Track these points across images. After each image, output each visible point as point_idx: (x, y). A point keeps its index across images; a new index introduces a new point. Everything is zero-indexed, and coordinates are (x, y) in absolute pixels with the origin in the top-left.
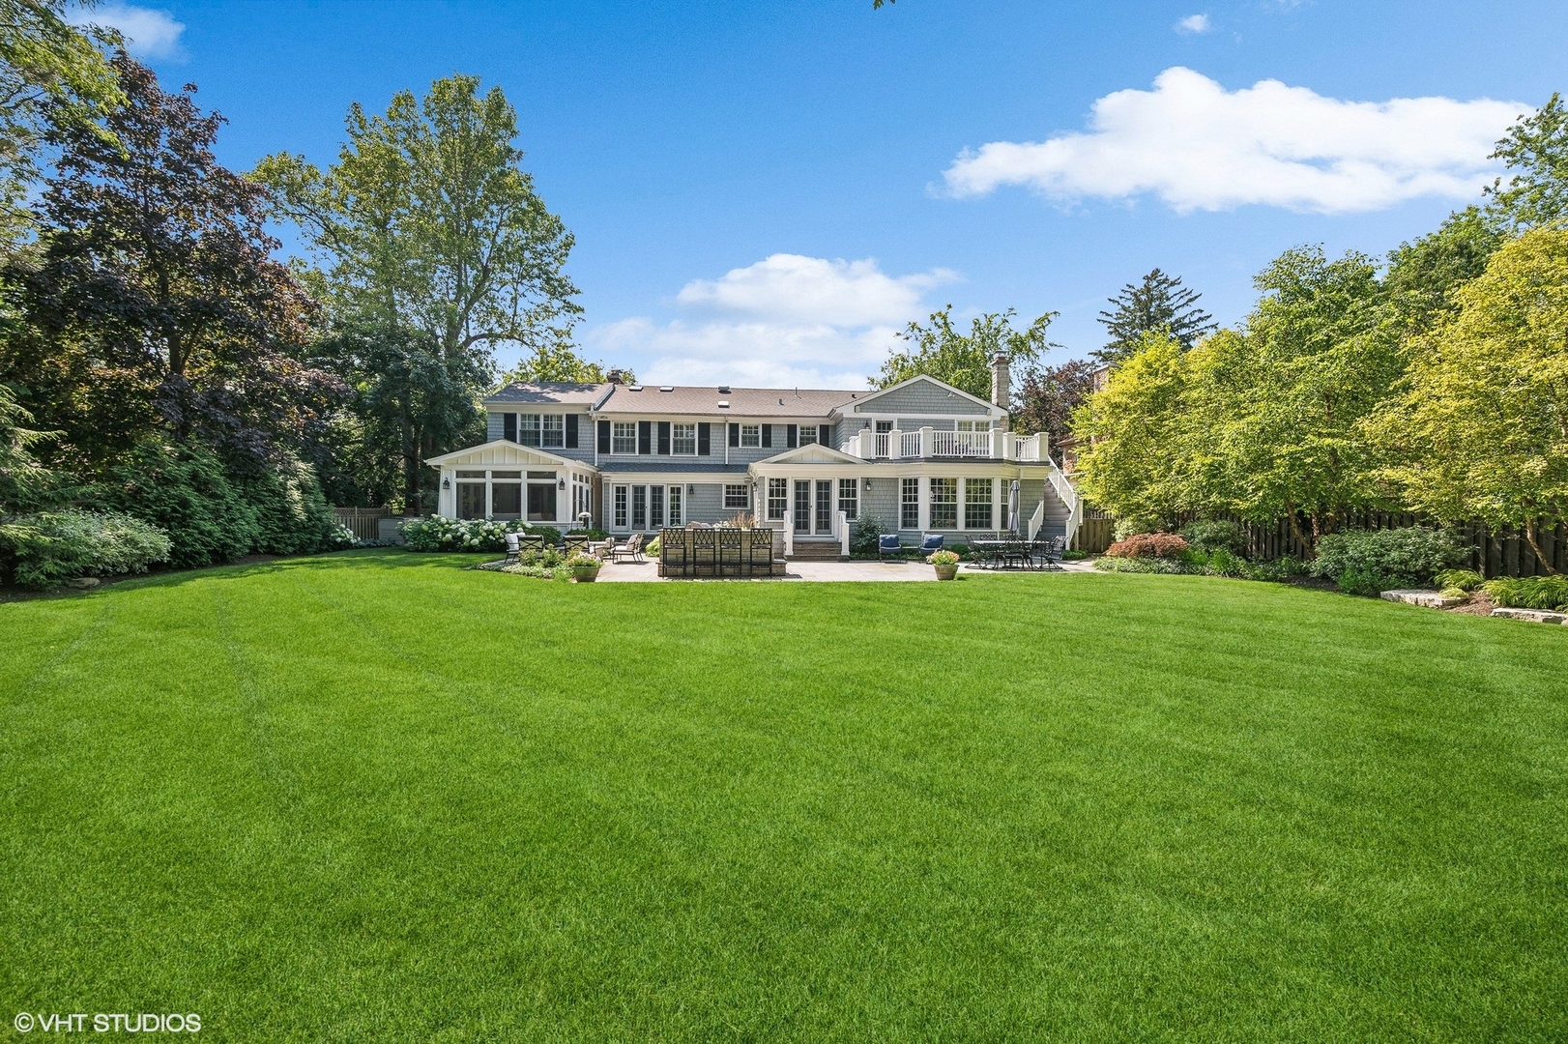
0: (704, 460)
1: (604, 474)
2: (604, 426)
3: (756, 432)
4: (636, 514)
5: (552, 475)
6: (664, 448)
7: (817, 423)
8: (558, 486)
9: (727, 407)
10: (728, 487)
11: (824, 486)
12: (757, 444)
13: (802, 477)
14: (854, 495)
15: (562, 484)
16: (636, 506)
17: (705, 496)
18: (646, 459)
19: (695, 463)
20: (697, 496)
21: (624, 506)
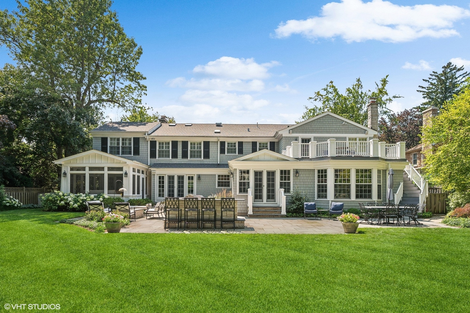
0: (207, 161)
1: (152, 169)
2: (153, 144)
3: (235, 146)
4: (169, 191)
5: (121, 169)
6: (185, 155)
7: (268, 141)
8: (124, 175)
9: (219, 133)
10: (219, 176)
11: (271, 174)
12: (235, 152)
13: (258, 169)
14: (289, 179)
15: (126, 174)
16: (169, 187)
17: (206, 181)
18: (175, 161)
19: (202, 163)
20: (202, 181)
21: (163, 187)
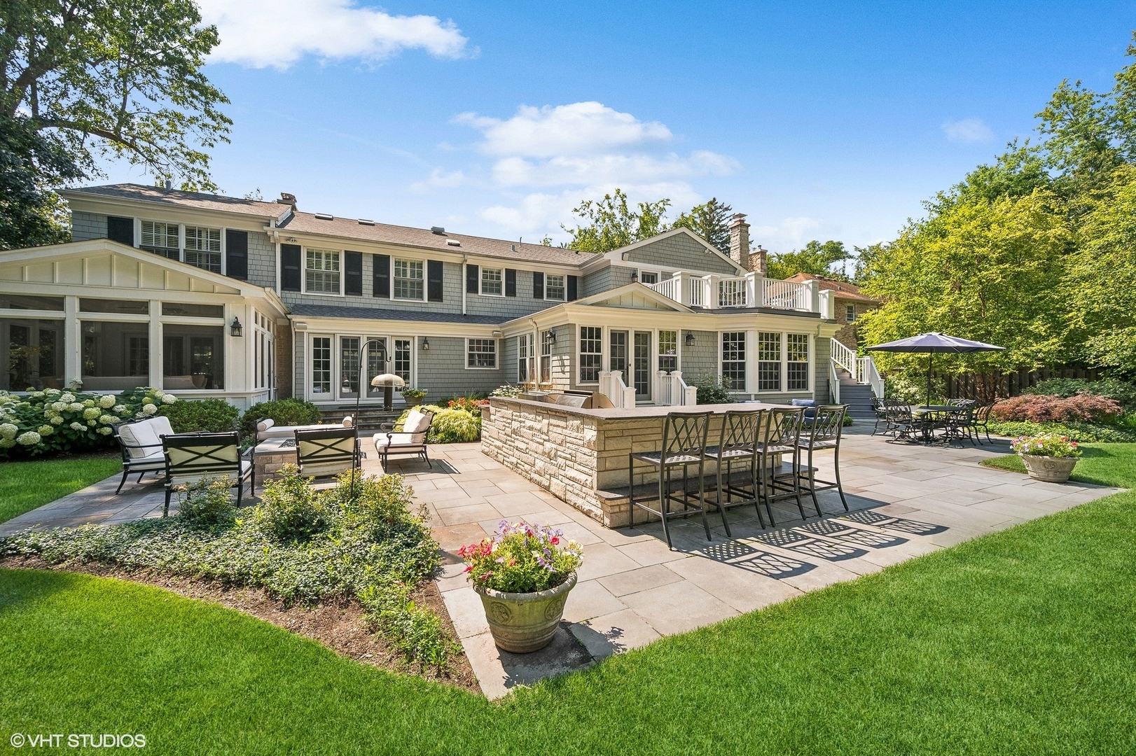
0: (435, 307)
1: (296, 318)
2: (291, 254)
3: (499, 278)
5: (218, 311)
7: (563, 272)
9: (458, 245)
10: (471, 341)
11: (643, 338)
12: (499, 292)
13: (620, 326)
15: (236, 326)
16: (345, 365)
17: (443, 352)
18: (354, 301)
19: (424, 310)
20: (432, 352)
21: (327, 365)
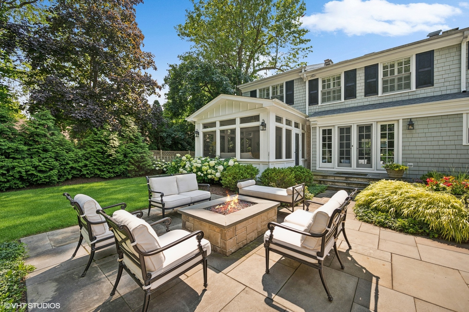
0: (425, 92)
1: (312, 119)
4: (341, 153)
5: (256, 118)
6: (371, 90)
15: (264, 125)
16: (341, 146)
18: (351, 103)
19: (411, 97)
20: (418, 131)
21: (330, 146)
